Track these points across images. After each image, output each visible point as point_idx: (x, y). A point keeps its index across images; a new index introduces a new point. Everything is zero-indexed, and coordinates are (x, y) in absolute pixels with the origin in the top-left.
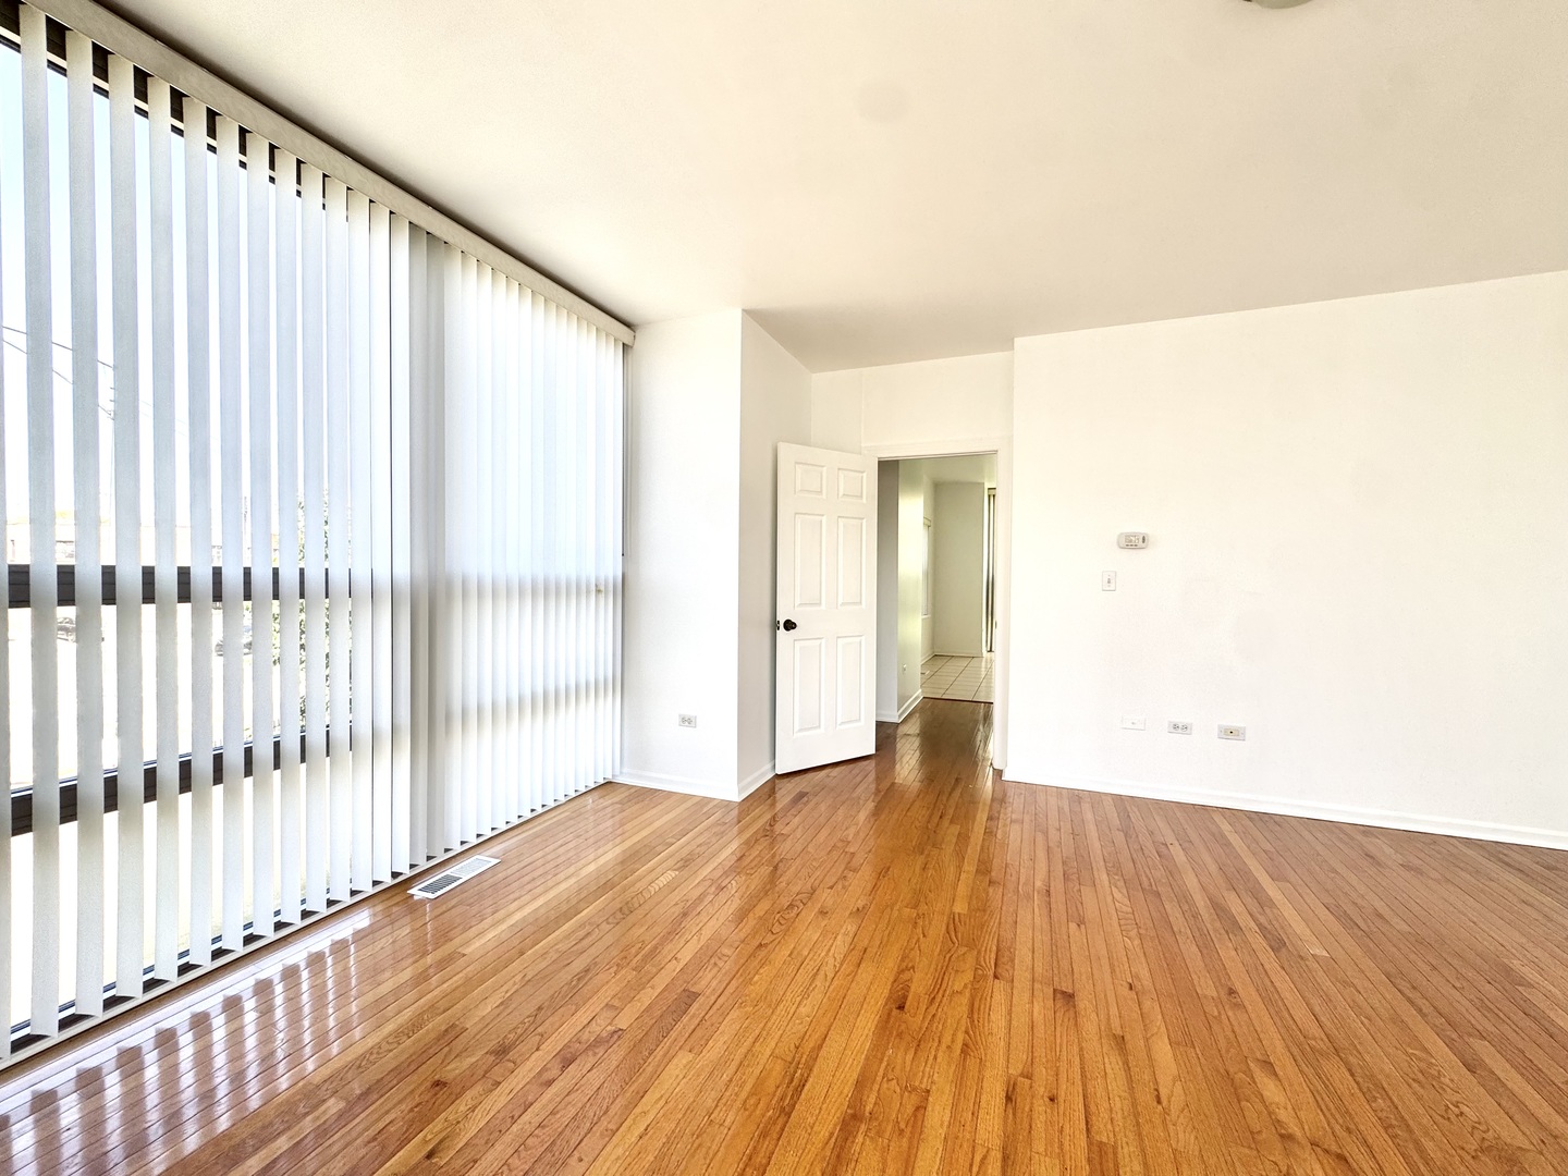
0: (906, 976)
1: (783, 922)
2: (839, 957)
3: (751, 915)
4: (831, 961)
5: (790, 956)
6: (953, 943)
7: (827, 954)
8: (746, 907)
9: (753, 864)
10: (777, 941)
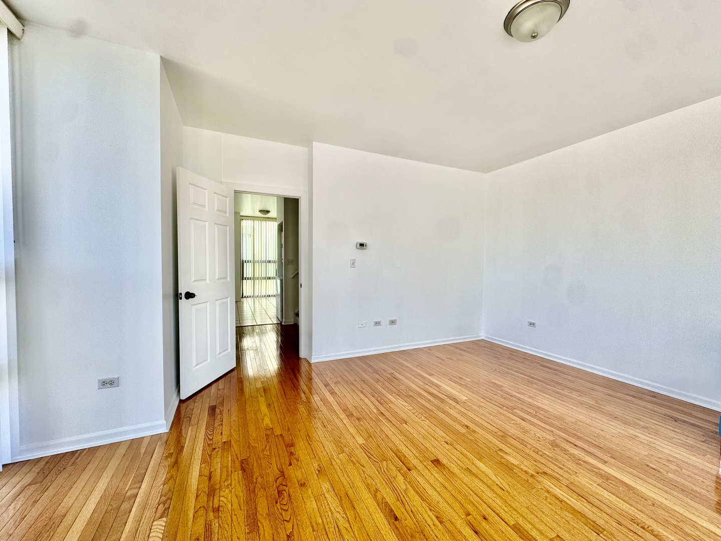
0: (379, 496)
1: (286, 508)
2: (339, 509)
3: (259, 517)
4: (338, 516)
5: (314, 530)
6: (378, 462)
7: (332, 513)
8: (250, 512)
9: (224, 477)
10: (295, 524)
